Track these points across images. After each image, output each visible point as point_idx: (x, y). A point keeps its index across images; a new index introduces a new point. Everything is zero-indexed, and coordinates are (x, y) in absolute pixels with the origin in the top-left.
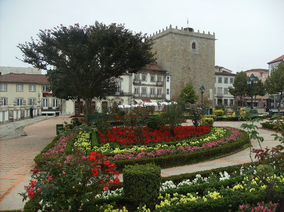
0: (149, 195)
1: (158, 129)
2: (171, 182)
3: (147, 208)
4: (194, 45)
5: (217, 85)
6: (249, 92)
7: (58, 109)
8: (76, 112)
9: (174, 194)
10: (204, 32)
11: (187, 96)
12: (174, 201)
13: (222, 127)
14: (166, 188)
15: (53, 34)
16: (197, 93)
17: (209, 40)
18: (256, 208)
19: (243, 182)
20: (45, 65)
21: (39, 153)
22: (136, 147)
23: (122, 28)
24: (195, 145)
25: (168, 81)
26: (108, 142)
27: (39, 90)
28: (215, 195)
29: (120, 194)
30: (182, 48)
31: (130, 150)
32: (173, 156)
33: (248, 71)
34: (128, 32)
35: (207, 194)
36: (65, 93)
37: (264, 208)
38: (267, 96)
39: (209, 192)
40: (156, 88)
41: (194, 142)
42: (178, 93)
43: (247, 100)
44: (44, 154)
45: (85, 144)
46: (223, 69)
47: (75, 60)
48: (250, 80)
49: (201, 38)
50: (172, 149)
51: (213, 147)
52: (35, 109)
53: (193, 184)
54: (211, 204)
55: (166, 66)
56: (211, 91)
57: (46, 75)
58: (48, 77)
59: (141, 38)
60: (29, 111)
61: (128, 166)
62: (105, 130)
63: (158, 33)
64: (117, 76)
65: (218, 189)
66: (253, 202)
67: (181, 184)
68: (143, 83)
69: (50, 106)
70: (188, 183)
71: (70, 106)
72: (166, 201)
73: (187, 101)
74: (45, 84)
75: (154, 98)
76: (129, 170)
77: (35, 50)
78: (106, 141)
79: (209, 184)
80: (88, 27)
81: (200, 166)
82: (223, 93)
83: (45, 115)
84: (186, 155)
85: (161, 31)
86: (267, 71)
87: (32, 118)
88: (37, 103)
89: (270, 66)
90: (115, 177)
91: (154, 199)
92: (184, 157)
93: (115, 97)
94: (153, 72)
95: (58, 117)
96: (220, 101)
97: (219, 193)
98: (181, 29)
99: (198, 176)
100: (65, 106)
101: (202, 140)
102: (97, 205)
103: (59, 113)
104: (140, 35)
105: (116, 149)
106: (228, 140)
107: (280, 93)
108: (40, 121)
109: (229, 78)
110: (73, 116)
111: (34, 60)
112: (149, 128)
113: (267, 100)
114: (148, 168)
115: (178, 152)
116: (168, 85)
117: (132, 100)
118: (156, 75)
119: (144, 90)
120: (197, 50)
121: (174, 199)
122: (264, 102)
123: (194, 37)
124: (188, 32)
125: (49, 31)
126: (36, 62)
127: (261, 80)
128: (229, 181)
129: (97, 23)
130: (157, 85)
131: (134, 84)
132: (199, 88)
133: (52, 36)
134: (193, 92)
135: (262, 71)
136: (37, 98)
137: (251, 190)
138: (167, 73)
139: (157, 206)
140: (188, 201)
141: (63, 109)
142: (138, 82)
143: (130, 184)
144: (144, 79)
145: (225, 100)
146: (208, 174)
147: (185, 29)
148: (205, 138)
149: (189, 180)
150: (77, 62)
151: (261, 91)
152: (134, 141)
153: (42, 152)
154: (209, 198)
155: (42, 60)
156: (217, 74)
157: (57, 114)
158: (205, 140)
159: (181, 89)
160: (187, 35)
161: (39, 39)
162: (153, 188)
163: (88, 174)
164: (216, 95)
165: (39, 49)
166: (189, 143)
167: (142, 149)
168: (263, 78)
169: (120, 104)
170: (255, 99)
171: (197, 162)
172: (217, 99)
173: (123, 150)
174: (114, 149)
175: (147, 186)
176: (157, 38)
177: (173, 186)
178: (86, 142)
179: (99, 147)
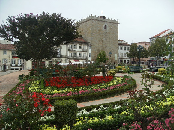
0: (70, 118)
1: (82, 78)
2: (85, 110)
3: (68, 126)
4: (106, 27)
5: (120, 51)
6: (138, 55)
7: (21, 66)
8: (33, 68)
9: (86, 117)
10: (112, 19)
11: (102, 58)
12: (85, 122)
13: (121, 77)
14: (82, 114)
15: (17, 19)
16: (108, 56)
17: (114, 24)
18: (132, 125)
19: (127, 110)
20: (12, 39)
21: (7, 93)
22: (67, 89)
23: (59, 16)
24: (103, 88)
25: (90, 49)
26: (50, 86)
27: (10, 54)
28: (109, 118)
29: (54, 118)
30: (98, 28)
31: (63, 91)
32: (89, 94)
33: (138, 43)
34: (63, 18)
35: (105, 117)
36: (25, 56)
37: (136, 125)
38: (149, 58)
39: (106, 116)
40: (83, 53)
41: (103, 86)
42: (96, 56)
43: (137, 60)
44: (10, 94)
45: (36, 87)
46: (123, 42)
47: (31, 36)
48: (138, 49)
49: (110, 22)
50: (89, 90)
51: (114, 89)
52: (7, 66)
53: (98, 111)
54: (106, 123)
55: (89, 39)
56: (116, 55)
57: (14, 45)
58: (15, 46)
59: (72, 23)
60: (3, 67)
61: (58, 101)
62: (49, 79)
63: (84, 19)
64: (57, 46)
65: (112, 114)
66: (131, 121)
67: (91, 111)
68: (74, 49)
69: (17, 64)
70: (95, 111)
71: (29, 64)
72: (80, 121)
73: (101, 61)
74: (13, 50)
75: (81, 59)
76: (58, 103)
77: (6, 29)
78: (49, 86)
79: (107, 111)
80: (39, 15)
81: (105, 100)
82: (123, 56)
83: (13, 69)
84: (97, 93)
85: (86, 18)
86: (149, 43)
87: (5, 71)
88: (8, 62)
89: (151, 40)
90: (49, 107)
91: (73, 120)
92: (96, 95)
93: (57, 58)
94: (81, 43)
95: (22, 71)
96: (121, 61)
97: (112, 117)
98: (98, 17)
99: (102, 106)
100: (26, 64)
101: (108, 85)
102: (38, 125)
103: (22, 68)
104: (71, 21)
105: (55, 90)
106: (123, 84)
107: (157, 56)
108: (10, 73)
109: (127, 47)
110: (31, 70)
111: (4, 36)
112: (76, 77)
113: (149, 60)
114: (69, 102)
115: (92, 92)
116: (90, 51)
117: (68, 60)
118: (83, 45)
119: (75, 54)
120: (108, 30)
121: (85, 120)
122: (148, 61)
123: (106, 22)
124: (102, 19)
125: (14, 17)
126: (6, 36)
127: (145, 49)
128: (119, 109)
129: (44, 13)
130: (83, 51)
131: (69, 50)
132: (109, 53)
133: (16, 20)
134: (105, 56)
135: (146, 43)
136: (8, 58)
137: (131, 114)
138: (89, 43)
139: (75, 125)
140: (93, 121)
141: (25, 65)
142: (71, 49)
143: (58, 112)
144: (75, 47)
145: (124, 60)
146: (108, 105)
147: (101, 17)
148: (109, 83)
149: (96, 109)
150: (32, 37)
151: (146, 55)
152: (66, 85)
153: (9, 93)
154: (106, 120)
155: (10, 35)
156: (119, 44)
157: (21, 69)
158: (109, 84)
159: (97, 53)
160: (102, 21)
161: (8, 22)
162: (72, 114)
163: (32, 106)
164: (119, 57)
165: (8, 29)
166: (99, 87)
167: (71, 90)
168: (147, 47)
169: (60, 62)
170: (142, 60)
171: (104, 98)
172: (119, 60)
173: (59, 91)
174: (53, 91)
175: (68, 113)
176: (84, 22)
177: (86, 113)
178: (37, 86)
179: (44, 89)
